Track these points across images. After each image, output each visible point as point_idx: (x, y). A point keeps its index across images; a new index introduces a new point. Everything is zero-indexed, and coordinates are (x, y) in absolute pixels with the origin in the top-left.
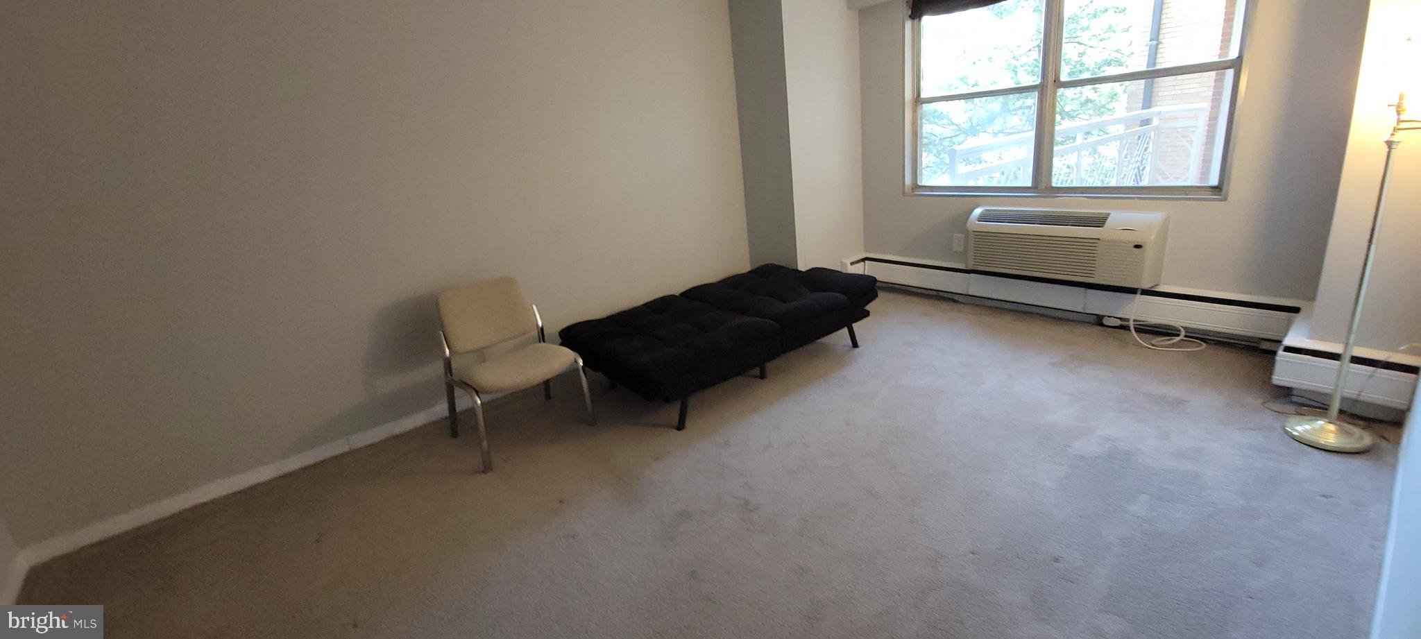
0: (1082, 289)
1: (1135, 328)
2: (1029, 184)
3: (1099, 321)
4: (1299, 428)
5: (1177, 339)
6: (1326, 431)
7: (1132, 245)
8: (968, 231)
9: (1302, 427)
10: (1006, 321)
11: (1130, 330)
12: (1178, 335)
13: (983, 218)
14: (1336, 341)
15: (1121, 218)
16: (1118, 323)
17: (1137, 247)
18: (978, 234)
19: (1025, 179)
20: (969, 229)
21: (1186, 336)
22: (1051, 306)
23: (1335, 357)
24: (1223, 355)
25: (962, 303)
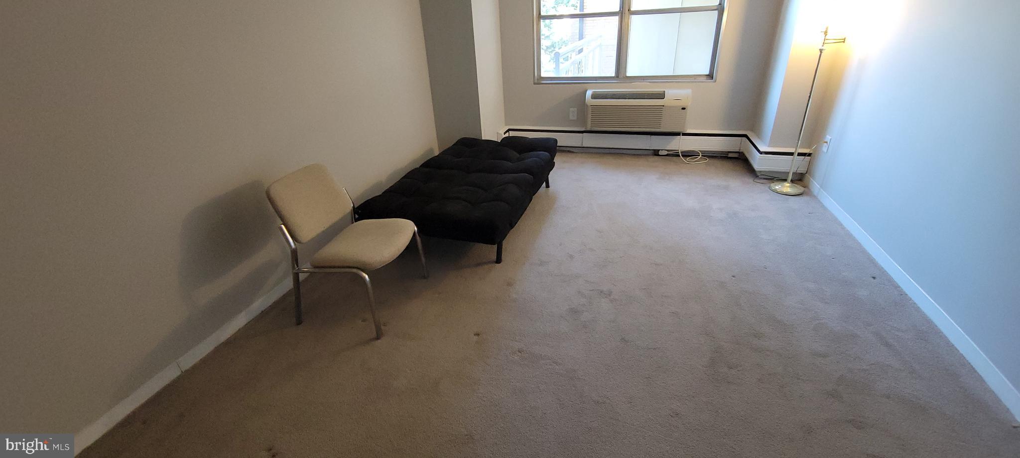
0: (649, 136)
1: (682, 155)
2: (613, 75)
3: (656, 153)
4: (777, 187)
5: (700, 157)
6: (787, 187)
7: (681, 108)
8: (587, 105)
9: (778, 187)
10: (610, 159)
11: (680, 156)
12: (699, 156)
13: (595, 96)
14: (791, 147)
15: (674, 94)
16: (666, 153)
17: (684, 109)
18: (594, 107)
19: (611, 73)
20: (588, 104)
21: (702, 156)
22: (625, 148)
23: (791, 154)
24: (718, 163)
25: (576, 153)
